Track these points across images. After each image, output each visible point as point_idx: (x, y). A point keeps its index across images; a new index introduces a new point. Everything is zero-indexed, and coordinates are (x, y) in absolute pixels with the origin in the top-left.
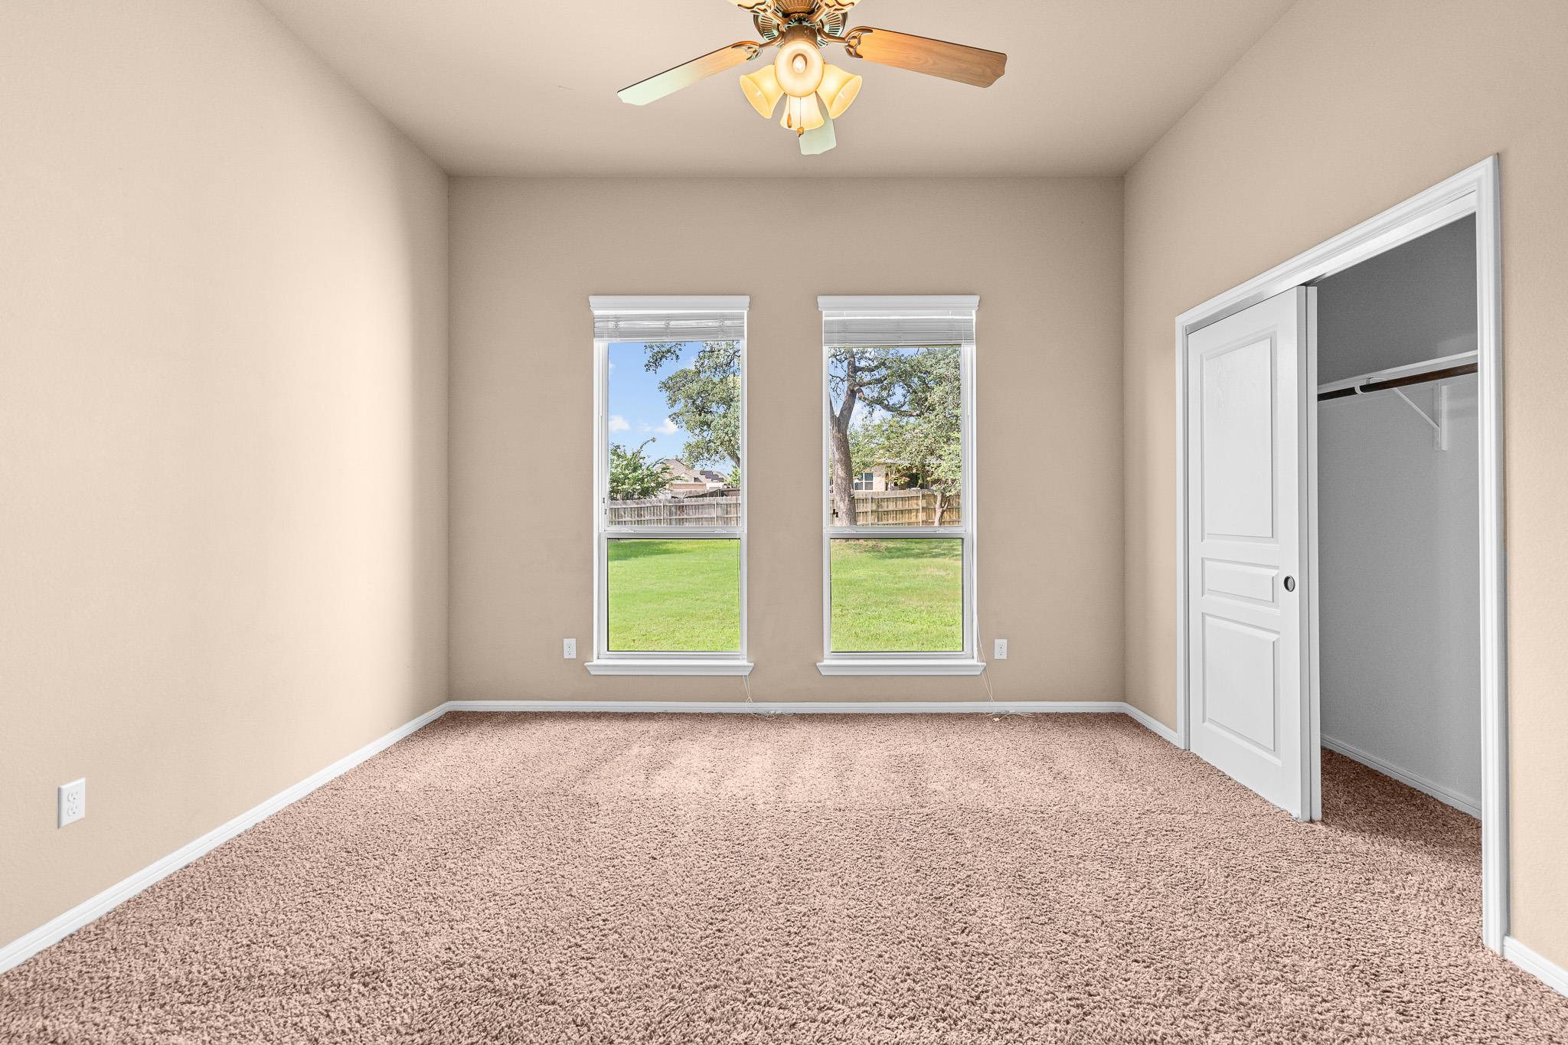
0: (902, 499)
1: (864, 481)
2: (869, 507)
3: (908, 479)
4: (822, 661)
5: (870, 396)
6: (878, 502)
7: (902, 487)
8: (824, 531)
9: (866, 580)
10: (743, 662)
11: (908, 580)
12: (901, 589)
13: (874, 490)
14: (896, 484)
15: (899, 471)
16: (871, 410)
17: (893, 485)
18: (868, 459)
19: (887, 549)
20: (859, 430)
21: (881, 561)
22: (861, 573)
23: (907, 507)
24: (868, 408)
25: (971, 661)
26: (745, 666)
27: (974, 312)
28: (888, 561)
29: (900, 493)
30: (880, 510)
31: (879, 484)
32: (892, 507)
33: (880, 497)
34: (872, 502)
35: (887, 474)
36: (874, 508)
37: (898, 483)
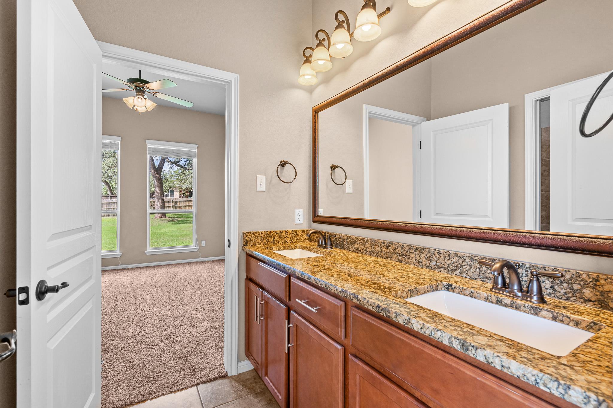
0: (186, 201)
1: (170, 194)
2: (172, 204)
3: (189, 194)
4: (147, 250)
5: (171, 161)
6: (175, 202)
7: (187, 197)
8: (148, 211)
9: (168, 232)
10: (118, 253)
11: (186, 231)
12: (183, 235)
13: (174, 198)
14: (184, 195)
15: (184, 190)
16: (172, 166)
17: (182, 195)
18: (171, 185)
19: (178, 220)
20: (167, 172)
21: (175, 225)
22: (166, 230)
23: (187, 205)
24: (170, 166)
25: (194, 247)
26: (118, 254)
27: (196, 149)
28: (178, 225)
29: (185, 199)
30: (176, 206)
31: (176, 195)
32: (181, 204)
33: (176, 200)
34: (173, 202)
35: (180, 191)
36: (174, 205)
37: (185, 195)
